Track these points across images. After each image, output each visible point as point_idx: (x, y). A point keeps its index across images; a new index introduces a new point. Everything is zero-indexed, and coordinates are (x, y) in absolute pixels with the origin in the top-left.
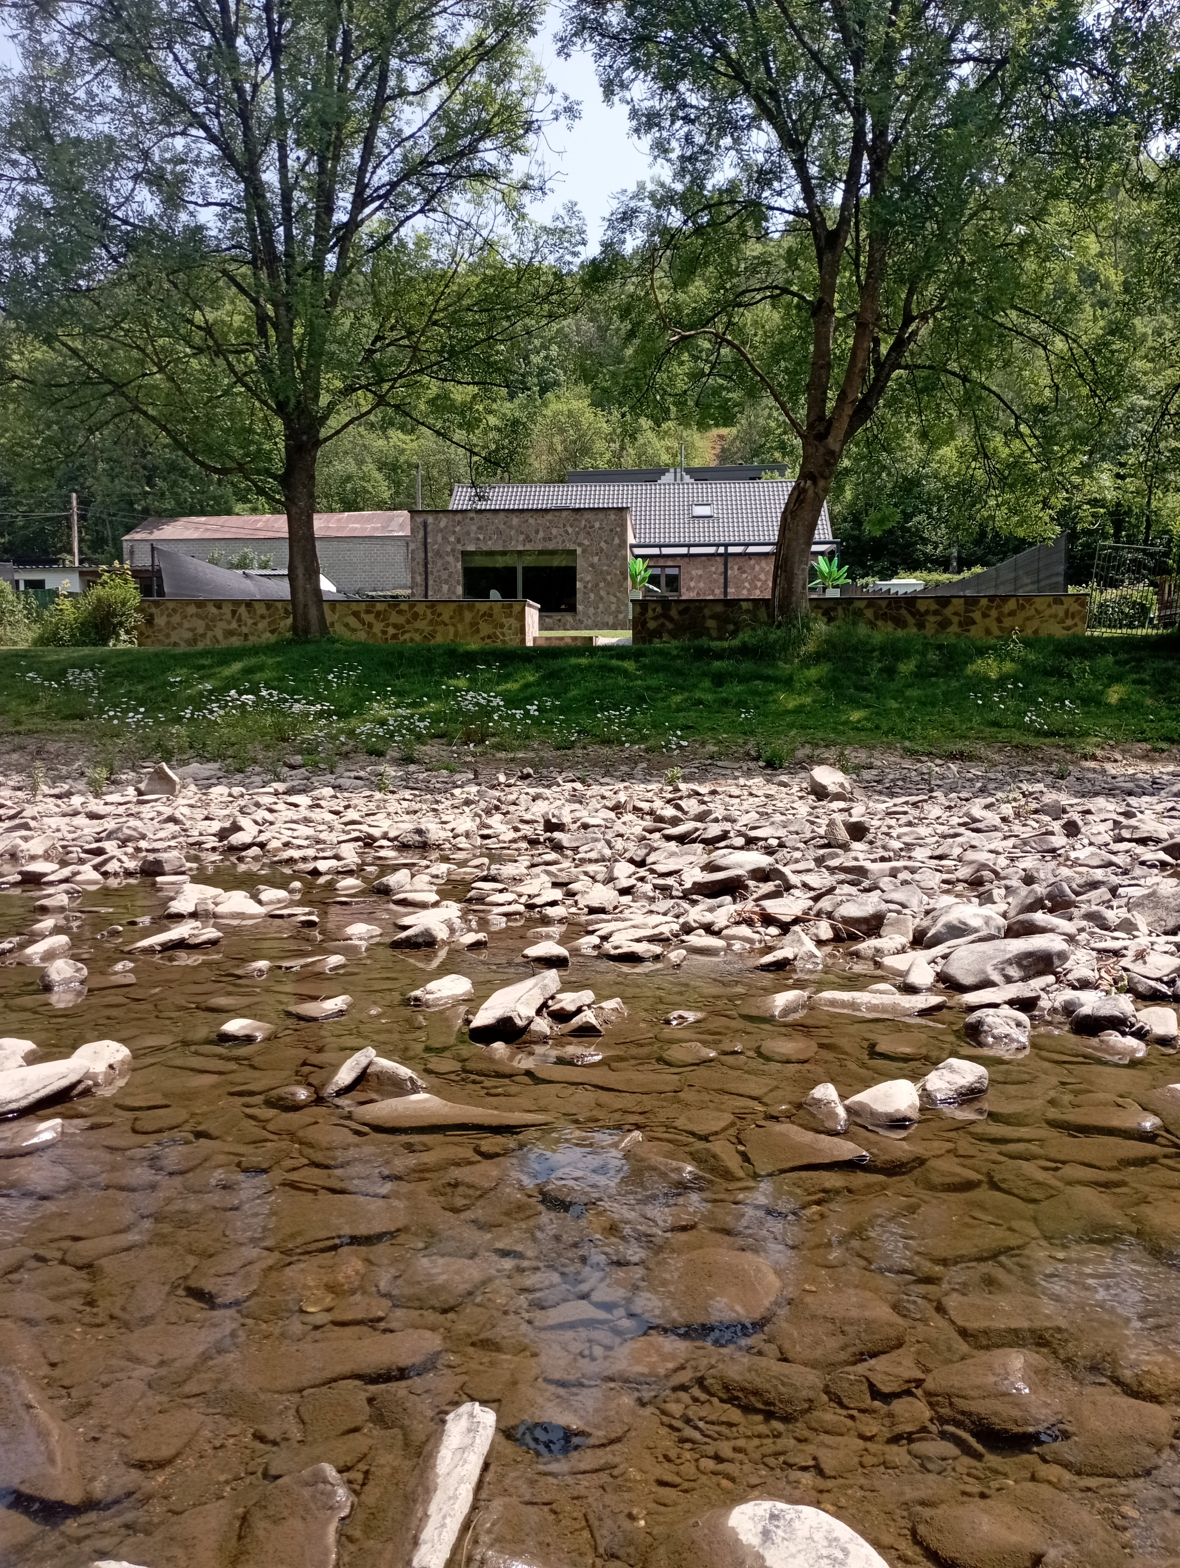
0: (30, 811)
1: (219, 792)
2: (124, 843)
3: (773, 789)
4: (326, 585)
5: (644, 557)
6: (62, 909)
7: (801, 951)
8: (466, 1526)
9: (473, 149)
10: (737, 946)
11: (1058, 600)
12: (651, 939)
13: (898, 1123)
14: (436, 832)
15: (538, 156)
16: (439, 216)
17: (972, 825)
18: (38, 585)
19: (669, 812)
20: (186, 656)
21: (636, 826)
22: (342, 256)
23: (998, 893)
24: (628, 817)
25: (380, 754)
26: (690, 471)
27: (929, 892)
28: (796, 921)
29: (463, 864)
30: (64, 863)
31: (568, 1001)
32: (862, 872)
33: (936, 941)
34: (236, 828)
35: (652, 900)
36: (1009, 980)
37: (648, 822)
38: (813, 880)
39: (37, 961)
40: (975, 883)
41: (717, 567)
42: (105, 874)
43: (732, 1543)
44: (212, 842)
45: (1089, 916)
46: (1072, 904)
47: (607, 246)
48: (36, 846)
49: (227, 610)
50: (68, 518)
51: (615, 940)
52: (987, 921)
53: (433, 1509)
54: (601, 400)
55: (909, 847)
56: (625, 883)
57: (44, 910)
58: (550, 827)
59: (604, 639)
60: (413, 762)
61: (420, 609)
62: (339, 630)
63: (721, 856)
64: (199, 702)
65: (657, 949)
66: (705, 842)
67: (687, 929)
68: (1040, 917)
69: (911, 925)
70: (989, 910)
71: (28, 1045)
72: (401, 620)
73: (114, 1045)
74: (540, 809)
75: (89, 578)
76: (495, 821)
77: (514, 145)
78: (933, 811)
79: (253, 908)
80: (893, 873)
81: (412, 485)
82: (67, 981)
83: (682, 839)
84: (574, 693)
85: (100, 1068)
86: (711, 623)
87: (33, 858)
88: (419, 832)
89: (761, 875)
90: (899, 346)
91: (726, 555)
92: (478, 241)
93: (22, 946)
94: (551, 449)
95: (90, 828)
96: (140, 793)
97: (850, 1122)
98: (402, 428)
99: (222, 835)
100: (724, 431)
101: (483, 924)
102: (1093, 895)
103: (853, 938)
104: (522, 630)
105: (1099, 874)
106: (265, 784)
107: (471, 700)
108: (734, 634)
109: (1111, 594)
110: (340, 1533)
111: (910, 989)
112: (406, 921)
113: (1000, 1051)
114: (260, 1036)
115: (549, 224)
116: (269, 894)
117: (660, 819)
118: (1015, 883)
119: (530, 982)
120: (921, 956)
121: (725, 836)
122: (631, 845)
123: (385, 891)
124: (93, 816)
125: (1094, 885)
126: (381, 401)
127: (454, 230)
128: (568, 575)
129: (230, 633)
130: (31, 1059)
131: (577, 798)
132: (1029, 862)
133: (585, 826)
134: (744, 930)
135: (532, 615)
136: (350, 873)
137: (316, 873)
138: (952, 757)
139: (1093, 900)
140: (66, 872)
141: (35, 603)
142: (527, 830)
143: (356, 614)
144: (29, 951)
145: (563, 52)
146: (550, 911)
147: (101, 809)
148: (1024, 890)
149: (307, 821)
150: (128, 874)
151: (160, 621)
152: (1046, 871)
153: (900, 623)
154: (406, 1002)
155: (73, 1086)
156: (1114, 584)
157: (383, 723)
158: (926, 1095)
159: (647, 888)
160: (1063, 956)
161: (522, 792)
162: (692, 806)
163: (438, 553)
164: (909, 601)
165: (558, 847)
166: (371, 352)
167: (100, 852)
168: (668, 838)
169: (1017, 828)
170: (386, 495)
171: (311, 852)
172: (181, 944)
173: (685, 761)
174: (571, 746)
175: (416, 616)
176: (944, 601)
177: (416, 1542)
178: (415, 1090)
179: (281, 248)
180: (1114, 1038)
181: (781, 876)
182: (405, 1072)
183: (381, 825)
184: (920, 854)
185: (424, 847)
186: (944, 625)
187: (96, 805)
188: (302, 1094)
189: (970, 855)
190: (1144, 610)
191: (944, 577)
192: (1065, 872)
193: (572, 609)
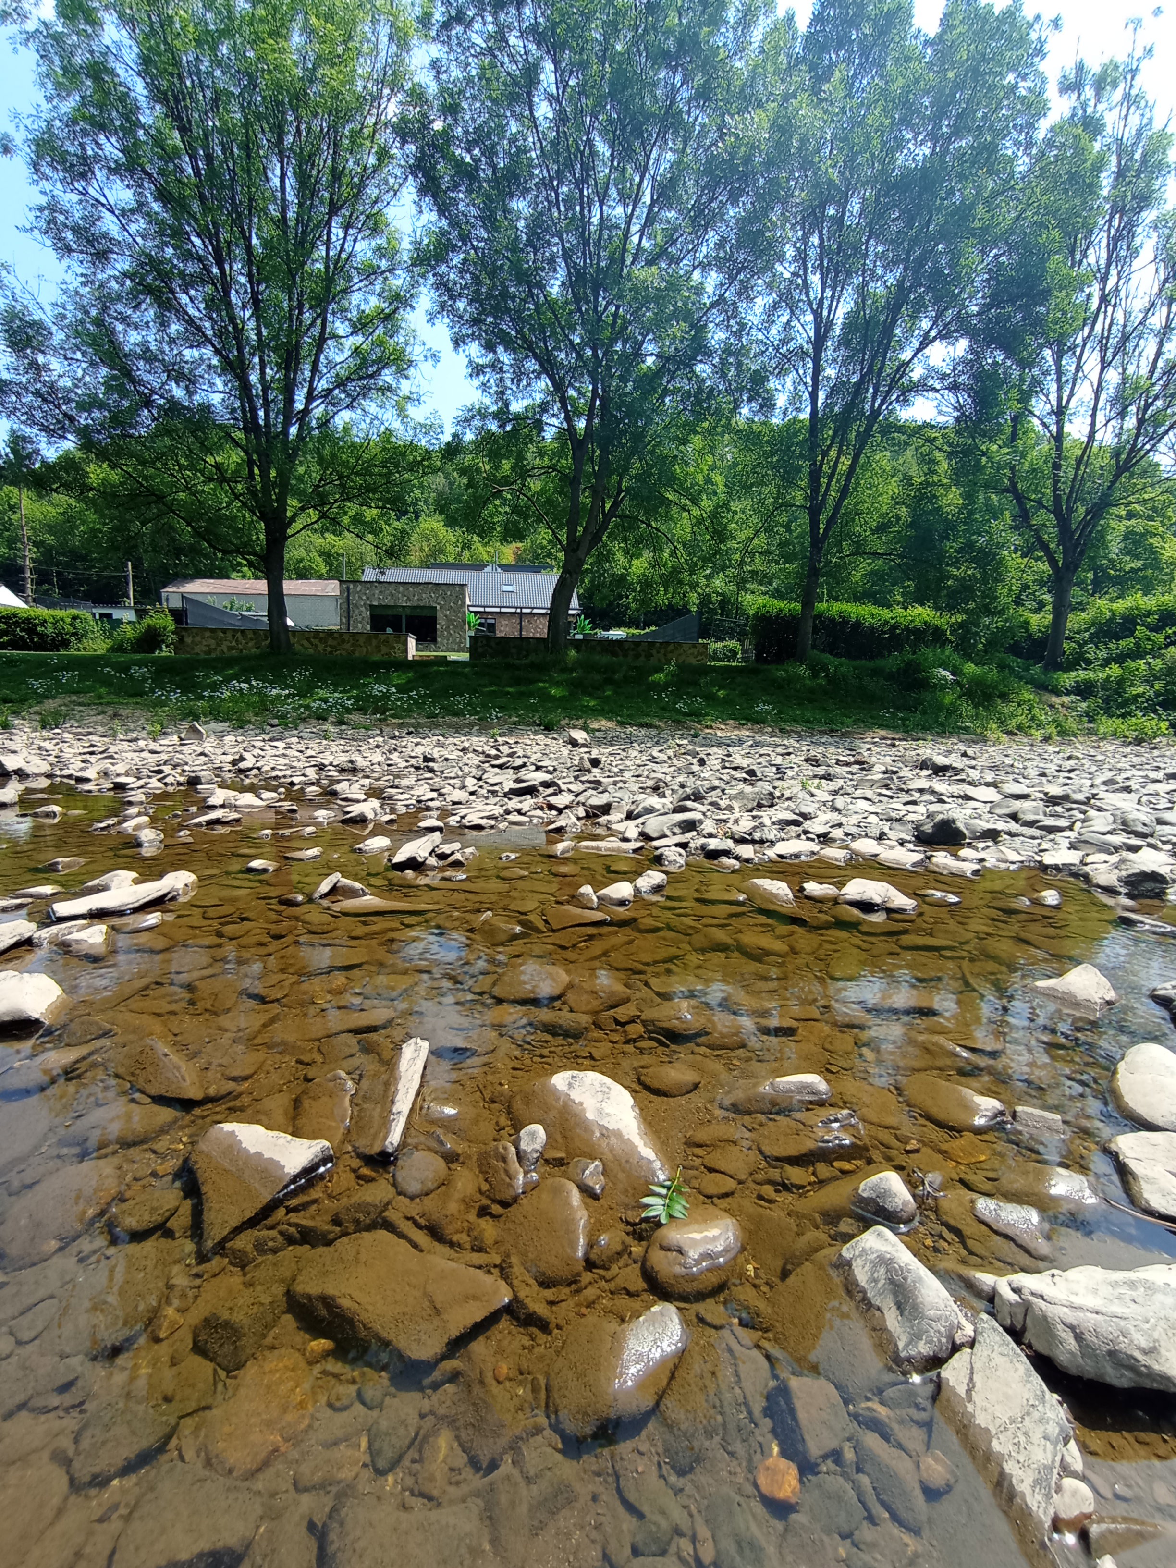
0: (113, 749)
1: (229, 739)
2: (175, 767)
3: (549, 741)
4: (290, 623)
5: (476, 613)
6: (142, 803)
7: (570, 822)
8: (418, 1094)
9: (378, 372)
10: (535, 821)
11: (694, 646)
12: (488, 818)
13: (622, 903)
14: (361, 763)
15: (416, 382)
16: (359, 411)
17: (652, 759)
18: (109, 616)
19: (493, 752)
20: (205, 660)
21: (476, 760)
22: (300, 429)
23: (668, 793)
24: (470, 755)
25: (325, 719)
26: (500, 566)
27: (633, 793)
28: (566, 807)
29: (379, 779)
30: (139, 778)
31: (446, 849)
32: (599, 783)
33: (638, 816)
34: (242, 759)
35: (487, 798)
36: (674, 834)
37: (482, 758)
38: (573, 787)
39: (130, 831)
40: (655, 789)
41: (515, 620)
42: (166, 784)
43: (554, 1091)
44: (228, 767)
45: (711, 804)
46: (704, 798)
47: (455, 436)
48: (120, 768)
49: (229, 634)
50: (126, 577)
51: (468, 818)
52: (664, 805)
53: (400, 1087)
54: (451, 522)
55: (621, 771)
56: (472, 789)
57: (130, 803)
58: (426, 759)
59: (453, 656)
60: (344, 723)
61: (345, 637)
62: (297, 647)
63: (523, 774)
64: (214, 687)
65: (492, 822)
66: (514, 768)
67: (508, 812)
68: (689, 804)
69: (625, 809)
70: (663, 800)
71: (134, 875)
72: (335, 643)
73: (187, 873)
74: (420, 750)
75: (141, 614)
76: (395, 756)
77: (401, 372)
78: (633, 753)
79: (257, 802)
80: (615, 784)
81: (339, 566)
82: (150, 841)
83: (500, 767)
84: (437, 685)
85: (180, 885)
86: (514, 651)
87: (118, 775)
88: (351, 762)
89: (546, 785)
90: (615, 505)
91: (521, 613)
92: (382, 429)
93: (120, 823)
94: (421, 549)
95: (153, 759)
96: (181, 739)
97: (599, 904)
98: (334, 533)
99: (234, 763)
100: (520, 545)
101: (393, 811)
102: (713, 793)
103: (596, 816)
104: (406, 651)
105: (716, 783)
106: (257, 735)
107: (378, 689)
108: (526, 656)
109: (720, 645)
110: (351, 1102)
111: (626, 840)
112: (348, 809)
113: (671, 868)
114: (271, 869)
115: (422, 421)
116: (266, 795)
117: (488, 756)
118: (676, 787)
119: (424, 839)
120: (631, 824)
121: (524, 765)
122: (474, 770)
123: (335, 794)
124: (153, 752)
125: (714, 788)
126: (323, 516)
127: (368, 421)
128: (433, 620)
129: (231, 648)
130: (136, 882)
131: (440, 745)
132: (681, 778)
133: (447, 760)
134: (539, 813)
135: (412, 642)
136: (312, 784)
137: (292, 784)
138: (641, 726)
139: (714, 796)
140: (141, 783)
141: (108, 627)
142: (413, 761)
143: (308, 639)
144: (125, 825)
145: (431, 320)
146: (430, 804)
147: (159, 749)
148: (681, 791)
149: (284, 755)
150: (180, 784)
151: (188, 640)
152: (691, 782)
153: (614, 654)
154: (354, 851)
155: (165, 895)
156: (722, 640)
157: (325, 701)
158: (637, 890)
159: (484, 792)
160: (701, 822)
161: (409, 741)
162: (505, 749)
163: (356, 606)
164: (619, 642)
165: (431, 770)
166: (318, 486)
167: (160, 772)
168: (493, 766)
169: (675, 761)
170: (324, 571)
171: (288, 773)
172: (218, 821)
173: (500, 725)
174: (436, 716)
175: (343, 641)
176: (637, 644)
177: (393, 1102)
178: (365, 894)
179: (261, 422)
180: (725, 860)
181: (557, 785)
182: (358, 885)
183: (327, 759)
184: (627, 775)
185: (354, 770)
186: (637, 656)
187: (153, 746)
188: (300, 898)
189: (653, 775)
190: (735, 654)
191: (636, 632)
192: (699, 783)
193: (434, 640)
